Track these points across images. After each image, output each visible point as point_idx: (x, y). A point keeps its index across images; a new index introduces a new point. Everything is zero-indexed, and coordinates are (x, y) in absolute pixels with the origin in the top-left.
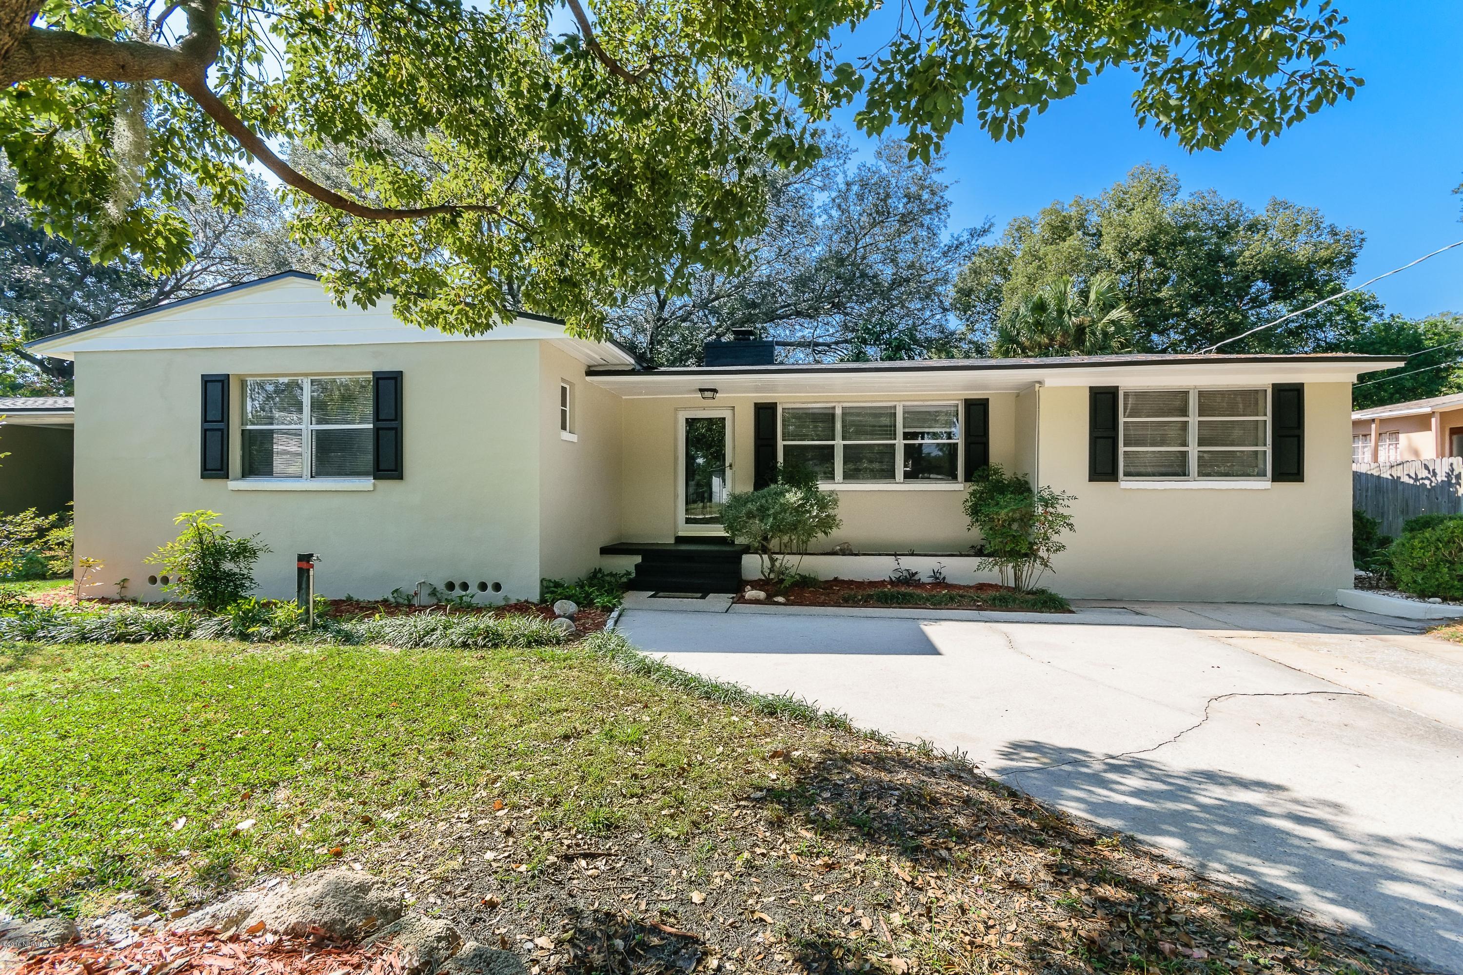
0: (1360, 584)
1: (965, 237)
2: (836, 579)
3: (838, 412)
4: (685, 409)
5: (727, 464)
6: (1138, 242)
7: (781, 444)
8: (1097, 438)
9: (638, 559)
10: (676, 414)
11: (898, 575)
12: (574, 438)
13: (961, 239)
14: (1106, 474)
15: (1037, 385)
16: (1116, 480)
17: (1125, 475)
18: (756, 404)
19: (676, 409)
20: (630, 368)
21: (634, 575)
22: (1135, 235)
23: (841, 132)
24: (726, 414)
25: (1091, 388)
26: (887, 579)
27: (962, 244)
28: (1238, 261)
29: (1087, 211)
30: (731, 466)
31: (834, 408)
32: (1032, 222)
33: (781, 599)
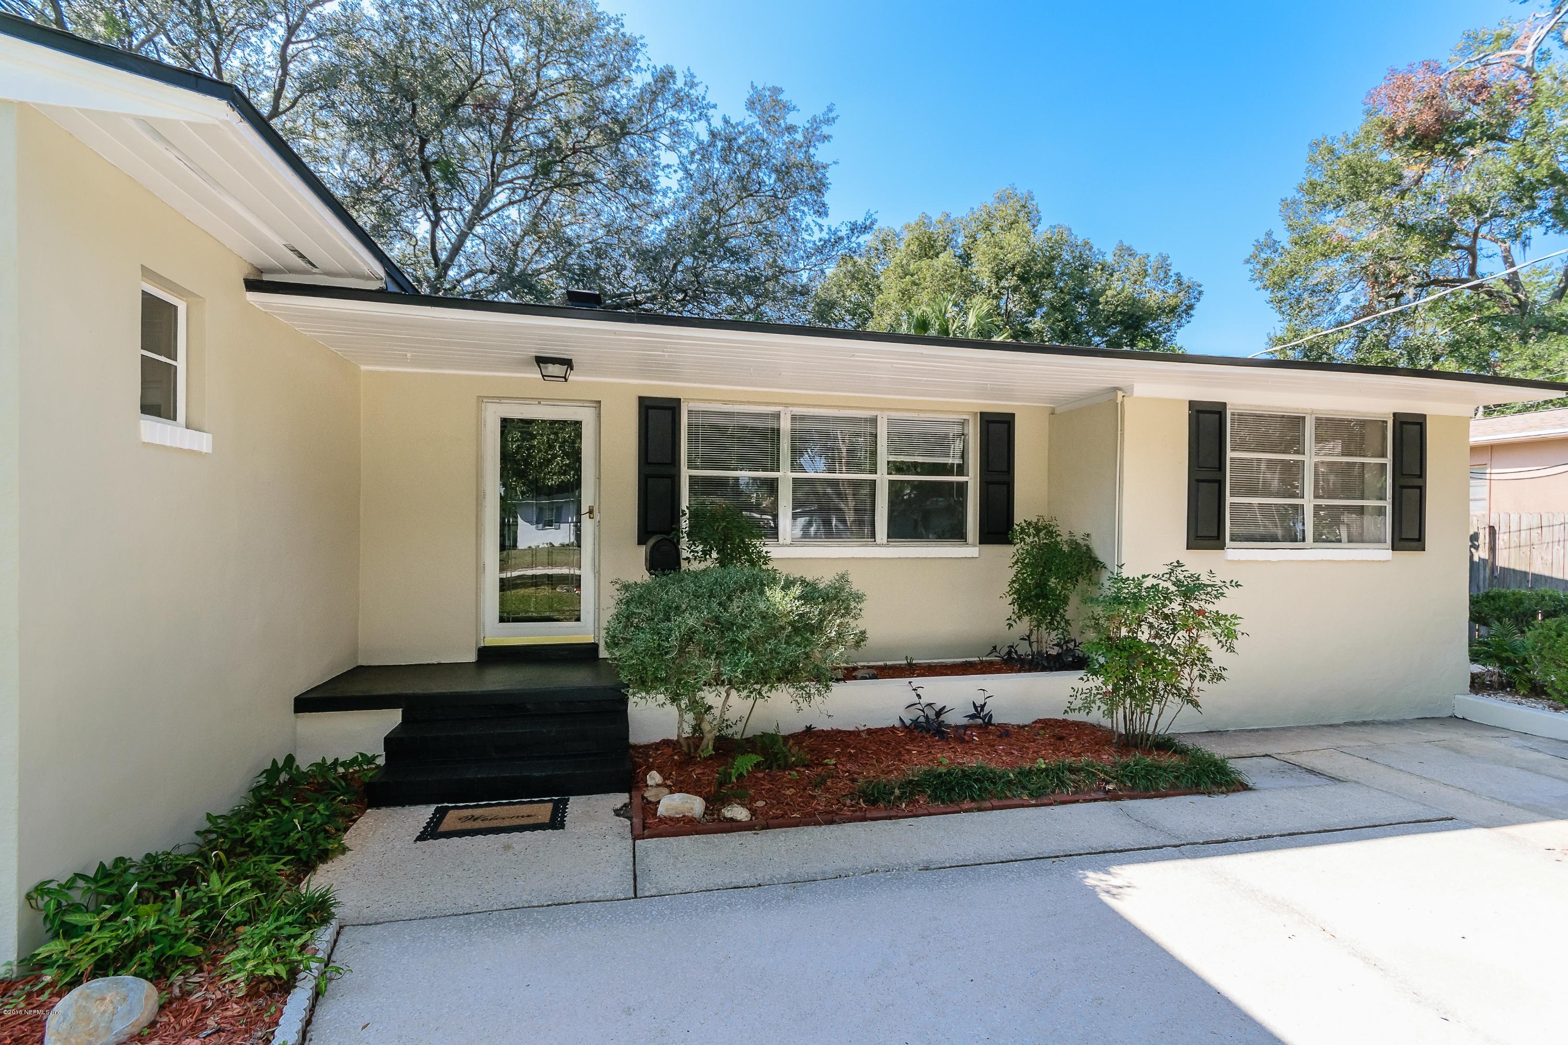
0: (1478, 685)
1: (844, 232)
2: (809, 729)
3: (785, 425)
4: (499, 399)
5: (585, 509)
6: (1013, 268)
7: (686, 473)
8: (1198, 481)
9: (393, 718)
10: (479, 410)
11: (915, 713)
12: (203, 442)
13: (839, 234)
14: (1210, 538)
15: (1120, 394)
16: (1222, 547)
17: (1232, 540)
18: (641, 399)
19: (481, 399)
20: (374, 286)
21: (381, 761)
22: (1012, 258)
23: (696, 81)
24: (585, 415)
25: (1191, 403)
26: (897, 724)
27: (841, 238)
28: (1101, 300)
29: (954, 231)
30: (591, 512)
31: (777, 416)
32: (898, 236)
33: (740, 813)
